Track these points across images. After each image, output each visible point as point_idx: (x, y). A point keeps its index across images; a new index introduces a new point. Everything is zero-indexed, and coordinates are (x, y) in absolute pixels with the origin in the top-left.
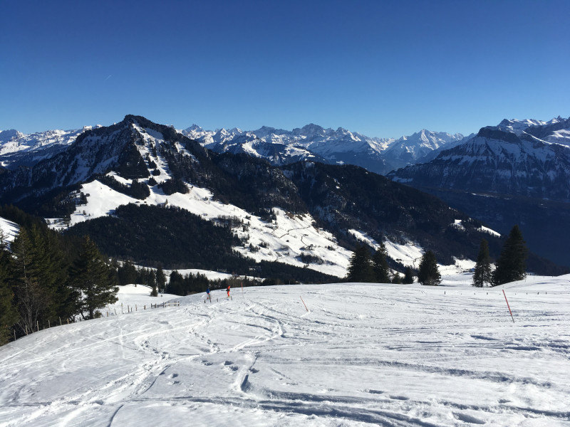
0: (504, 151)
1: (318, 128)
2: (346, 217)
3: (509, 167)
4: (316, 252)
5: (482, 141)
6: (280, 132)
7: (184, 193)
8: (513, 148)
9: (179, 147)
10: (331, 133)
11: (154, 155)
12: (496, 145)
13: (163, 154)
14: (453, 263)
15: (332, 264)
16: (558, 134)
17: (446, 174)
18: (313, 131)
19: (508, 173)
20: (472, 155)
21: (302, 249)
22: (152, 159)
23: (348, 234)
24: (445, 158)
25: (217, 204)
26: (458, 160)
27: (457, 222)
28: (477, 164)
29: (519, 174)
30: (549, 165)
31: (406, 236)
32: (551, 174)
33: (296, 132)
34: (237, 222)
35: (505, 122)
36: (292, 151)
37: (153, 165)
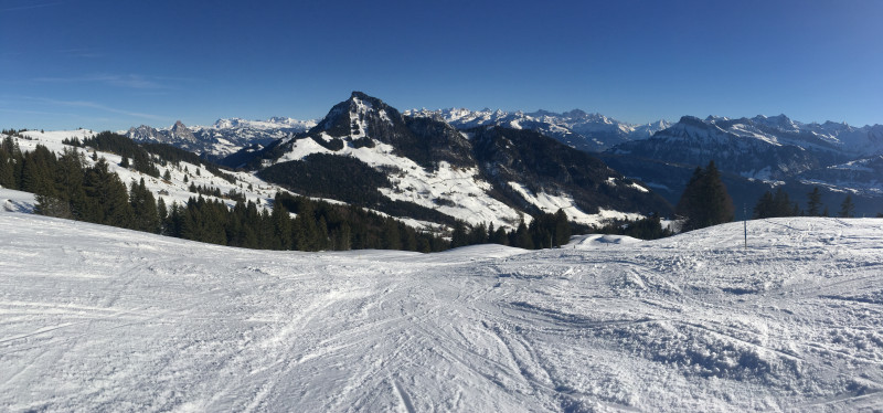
0: (697, 135)
1: (582, 113)
2: (510, 171)
3: (699, 146)
4: (454, 198)
5: (682, 126)
6: (553, 114)
7: (370, 147)
8: (703, 133)
9: (382, 113)
10: (591, 116)
11: (361, 120)
12: (691, 129)
13: (368, 118)
14: (597, 212)
15: (462, 207)
16: (735, 127)
17: (657, 149)
18: (578, 114)
19: (697, 151)
20: (674, 136)
21: (443, 194)
22: (358, 122)
23: (507, 185)
24: (658, 137)
25: (394, 156)
26: (666, 139)
27: (611, 179)
28: (677, 143)
29: (705, 151)
30: (725, 147)
31: (562, 189)
32: (726, 153)
33: (565, 115)
34: (396, 170)
35: (711, 118)
36: (554, 128)
37: (356, 127)
